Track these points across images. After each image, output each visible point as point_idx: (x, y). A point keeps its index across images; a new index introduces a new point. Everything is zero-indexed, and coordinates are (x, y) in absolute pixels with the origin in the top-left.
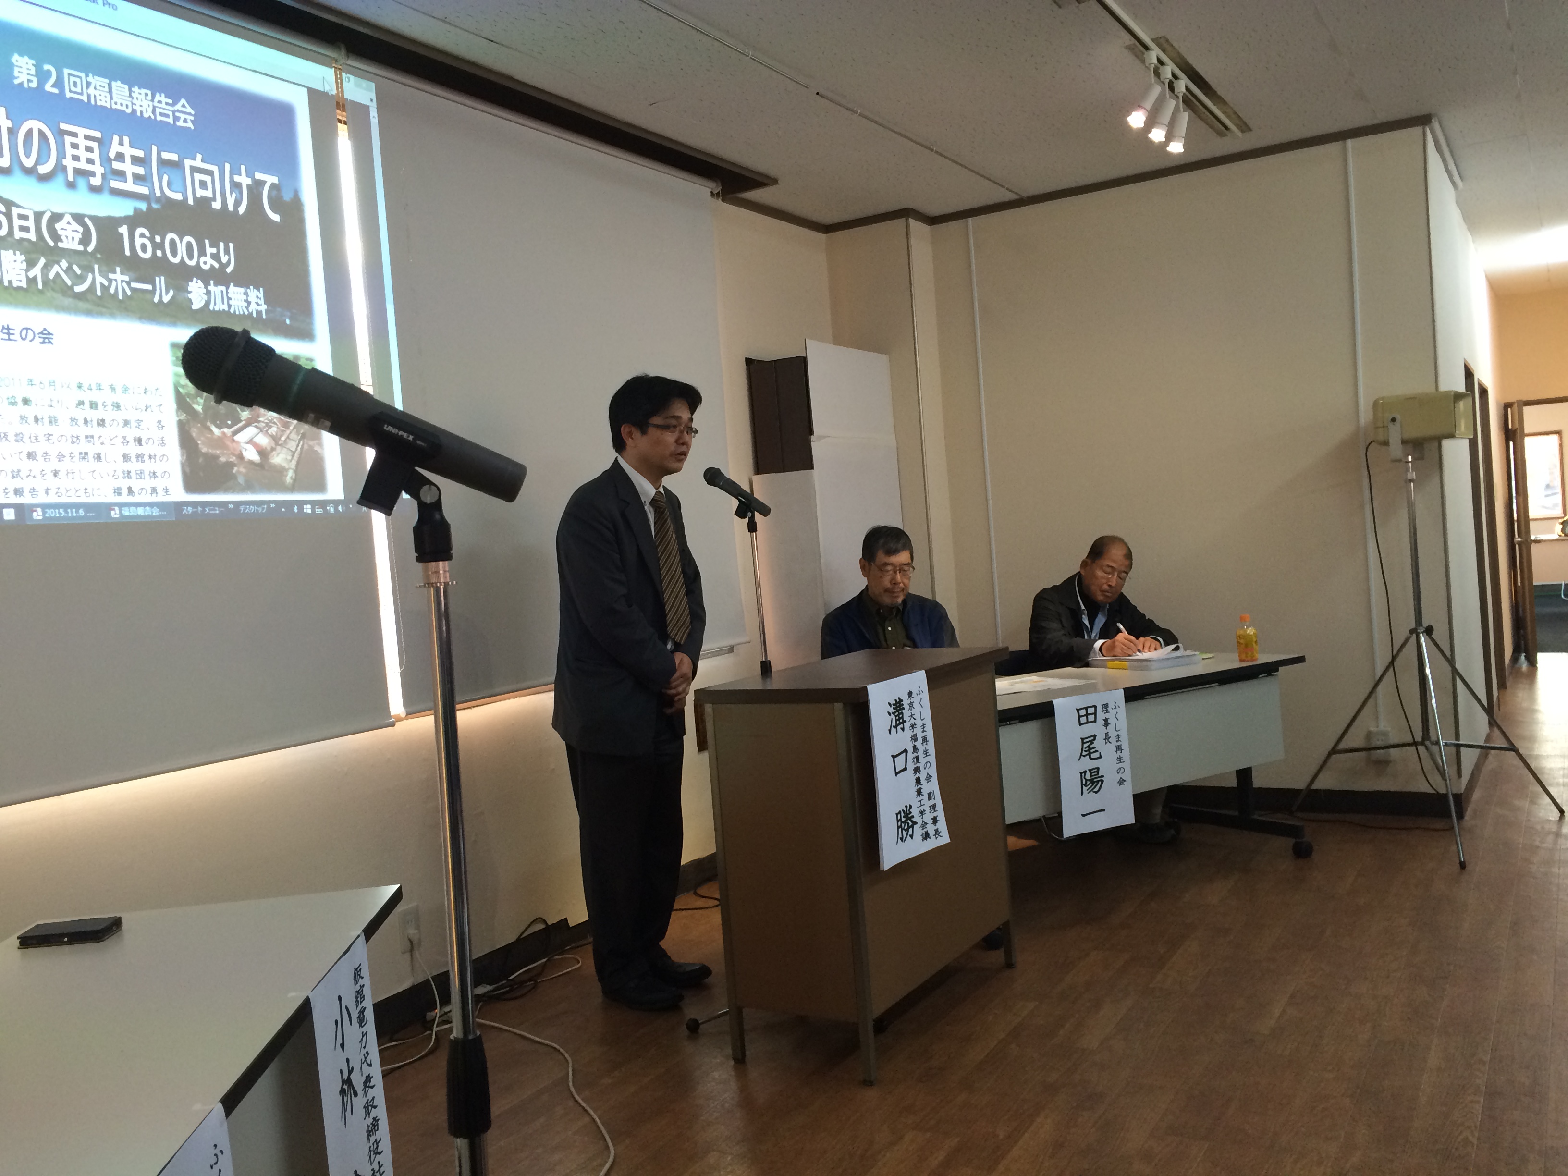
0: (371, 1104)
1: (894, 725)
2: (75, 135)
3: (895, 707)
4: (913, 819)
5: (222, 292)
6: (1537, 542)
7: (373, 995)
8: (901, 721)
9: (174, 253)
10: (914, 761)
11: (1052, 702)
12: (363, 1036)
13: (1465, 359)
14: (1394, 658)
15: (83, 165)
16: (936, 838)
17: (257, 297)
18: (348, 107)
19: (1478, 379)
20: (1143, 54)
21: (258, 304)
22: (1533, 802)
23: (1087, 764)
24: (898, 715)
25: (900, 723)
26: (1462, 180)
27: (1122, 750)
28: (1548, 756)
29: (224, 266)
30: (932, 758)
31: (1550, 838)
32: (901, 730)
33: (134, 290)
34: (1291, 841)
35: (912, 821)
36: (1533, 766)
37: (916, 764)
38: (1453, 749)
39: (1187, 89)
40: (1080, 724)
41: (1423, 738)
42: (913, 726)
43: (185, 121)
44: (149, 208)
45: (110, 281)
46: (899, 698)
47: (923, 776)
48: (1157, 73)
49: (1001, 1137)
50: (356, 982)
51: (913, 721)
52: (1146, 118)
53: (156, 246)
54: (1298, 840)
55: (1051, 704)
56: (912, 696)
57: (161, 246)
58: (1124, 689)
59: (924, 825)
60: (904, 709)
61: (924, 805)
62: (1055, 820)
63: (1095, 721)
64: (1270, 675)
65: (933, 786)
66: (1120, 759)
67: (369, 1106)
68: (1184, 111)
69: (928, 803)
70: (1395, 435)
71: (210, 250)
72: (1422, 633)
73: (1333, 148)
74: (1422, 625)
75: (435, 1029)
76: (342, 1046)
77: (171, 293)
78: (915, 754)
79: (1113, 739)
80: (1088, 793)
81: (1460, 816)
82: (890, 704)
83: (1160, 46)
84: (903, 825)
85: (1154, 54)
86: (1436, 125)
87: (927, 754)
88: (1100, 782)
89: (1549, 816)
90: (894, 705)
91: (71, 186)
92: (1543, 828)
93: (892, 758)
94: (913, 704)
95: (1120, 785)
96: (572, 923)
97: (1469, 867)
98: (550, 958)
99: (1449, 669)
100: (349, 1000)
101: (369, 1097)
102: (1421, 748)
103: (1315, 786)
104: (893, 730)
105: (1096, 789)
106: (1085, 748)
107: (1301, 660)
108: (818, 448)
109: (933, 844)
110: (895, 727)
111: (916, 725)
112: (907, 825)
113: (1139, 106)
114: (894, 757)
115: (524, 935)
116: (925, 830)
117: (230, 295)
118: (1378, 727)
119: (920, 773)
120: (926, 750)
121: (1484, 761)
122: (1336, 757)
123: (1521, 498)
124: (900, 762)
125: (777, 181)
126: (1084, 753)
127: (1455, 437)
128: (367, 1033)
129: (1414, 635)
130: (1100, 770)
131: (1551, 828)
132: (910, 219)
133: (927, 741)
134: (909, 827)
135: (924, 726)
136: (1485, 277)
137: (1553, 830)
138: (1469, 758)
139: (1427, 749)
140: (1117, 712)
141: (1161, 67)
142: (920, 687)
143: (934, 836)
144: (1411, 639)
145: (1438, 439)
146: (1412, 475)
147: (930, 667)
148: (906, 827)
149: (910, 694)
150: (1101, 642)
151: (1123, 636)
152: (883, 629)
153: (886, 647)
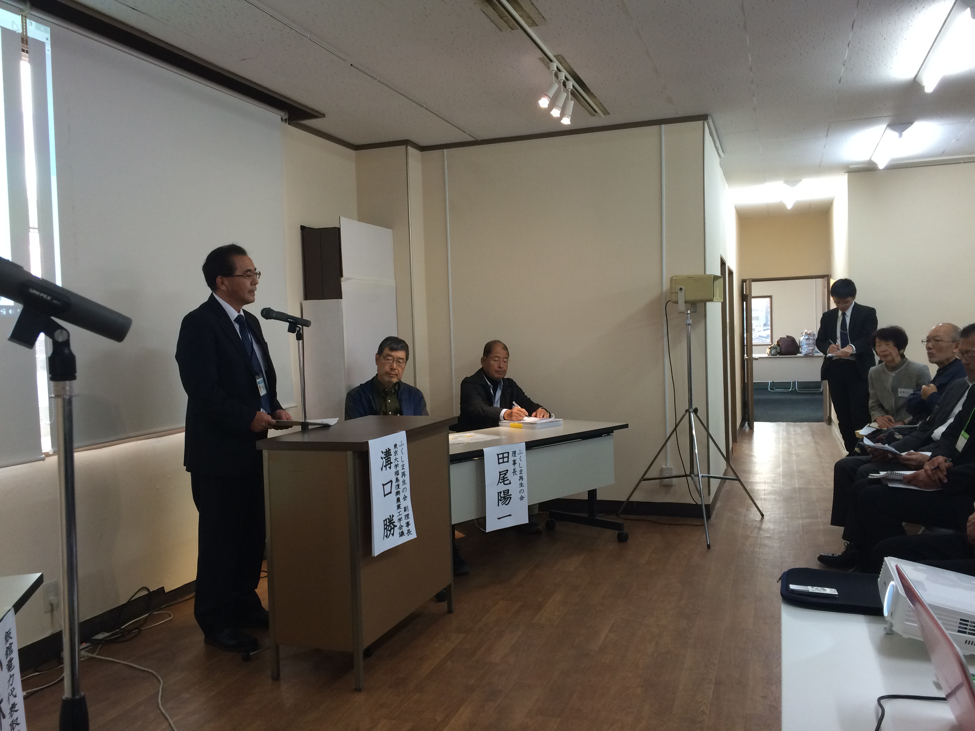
0: (15, 722)
3: (385, 454)
4: (394, 524)
6: (756, 359)
7: (19, 643)
8: (389, 462)
10: (396, 487)
11: (483, 450)
12: (11, 677)
13: (721, 255)
14: (676, 426)
16: (408, 535)
18: (30, 43)
19: (728, 266)
20: (549, 64)
22: (747, 509)
23: (502, 487)
24: (387, 459)
25: (388, 464)
26: (723, 152)
27: (522, 479)
28: (757, 482)
30: (408, 486)
31: (756, 531)
32: (389, 469)
34: (617, 532)
35: (393, 525)
36: (748, 489)
37: (398, 489)
38: (707, 479)
39: (573, 86)
40: (499, 463)
41: (690, 472)
42: (396, 466)
46: (388, 448)
47: (401, 496)
48: (556, 75)
49: (438, 720)
50: (7, 641)
51: (396, 463)
52: (549, 102)
54: (620, 532)
55: (482, 451)
56: (397, 447)
58: (525, 442)
59: (401, 527)
60: (391, 455)
61: (401, 514)
62: (482, 521)
63: (508, 462)
64: (608, 434)
65: (408, 503)
66: (521, 485)
67: (13, 724)
68: (571, 100)
69: (404, 514)
70: (681, 298)
72: (692, 412)
73: (653, 128)
74: (692, 408)
78: (397, 483)
79: (518, 473)
80: (502, 505)
81: (709, 517)
82: (382, 452)
83: (558, 60)
84: (388, 527)
85: (555, 65)
86: (710, 121)
87: (405, 483)
88: (509, 498)
89: (755, 518)
90: (385, 452)
92: (752, 525)
93: (382, 486)
94: (397, 452)
95: (521, 500)
96: (167, 590)
97: (712, 548)
98: (151, 613)
99: (705, 433)
100: (2, 654)
101: (14, 717)
102: (689, 478)
103: (631, 500)
104: (384, 468)
105: (506, 503)
106: (501, 478)
107: (626, 426)
108: (345, 286)
109: (406, 539)
110: (385, 466)
111: (398, 465)
112: (390, 527)
113: (545, 95)
114: (384, 485)
115: (133, 599)
116: (402, 530)
118: (666, 465)
119: (400, 495)
120: (404, 481)
121: (723, 485)
122: (643, 483)
123: (749, 334)
124: (388, 488)
125: (325, 115)
126: (501, 481)
127: (713, 301)
128: (13, 675)
129: (688, 413)
130: (509, 491)
131: (757, 525)
132: (408, 146)
133: (405, 475)
134: (391, 529)
135: (403, 465)
136: (734, 208)
137: (757, 526)
138: (715, 484)
139: (692, 479)
140: (521, 457)
141: (559, 73)
142: (402, 442)
143: (407, 534)
144: (686, 415)
145: (704, 302)
146: (690, 321)
147: (409, 429)
148: (389, 529)
149: (395, 446)
150: (504, 410)
151: (517, 408)
152: (385, 401)
153: (386, 414)
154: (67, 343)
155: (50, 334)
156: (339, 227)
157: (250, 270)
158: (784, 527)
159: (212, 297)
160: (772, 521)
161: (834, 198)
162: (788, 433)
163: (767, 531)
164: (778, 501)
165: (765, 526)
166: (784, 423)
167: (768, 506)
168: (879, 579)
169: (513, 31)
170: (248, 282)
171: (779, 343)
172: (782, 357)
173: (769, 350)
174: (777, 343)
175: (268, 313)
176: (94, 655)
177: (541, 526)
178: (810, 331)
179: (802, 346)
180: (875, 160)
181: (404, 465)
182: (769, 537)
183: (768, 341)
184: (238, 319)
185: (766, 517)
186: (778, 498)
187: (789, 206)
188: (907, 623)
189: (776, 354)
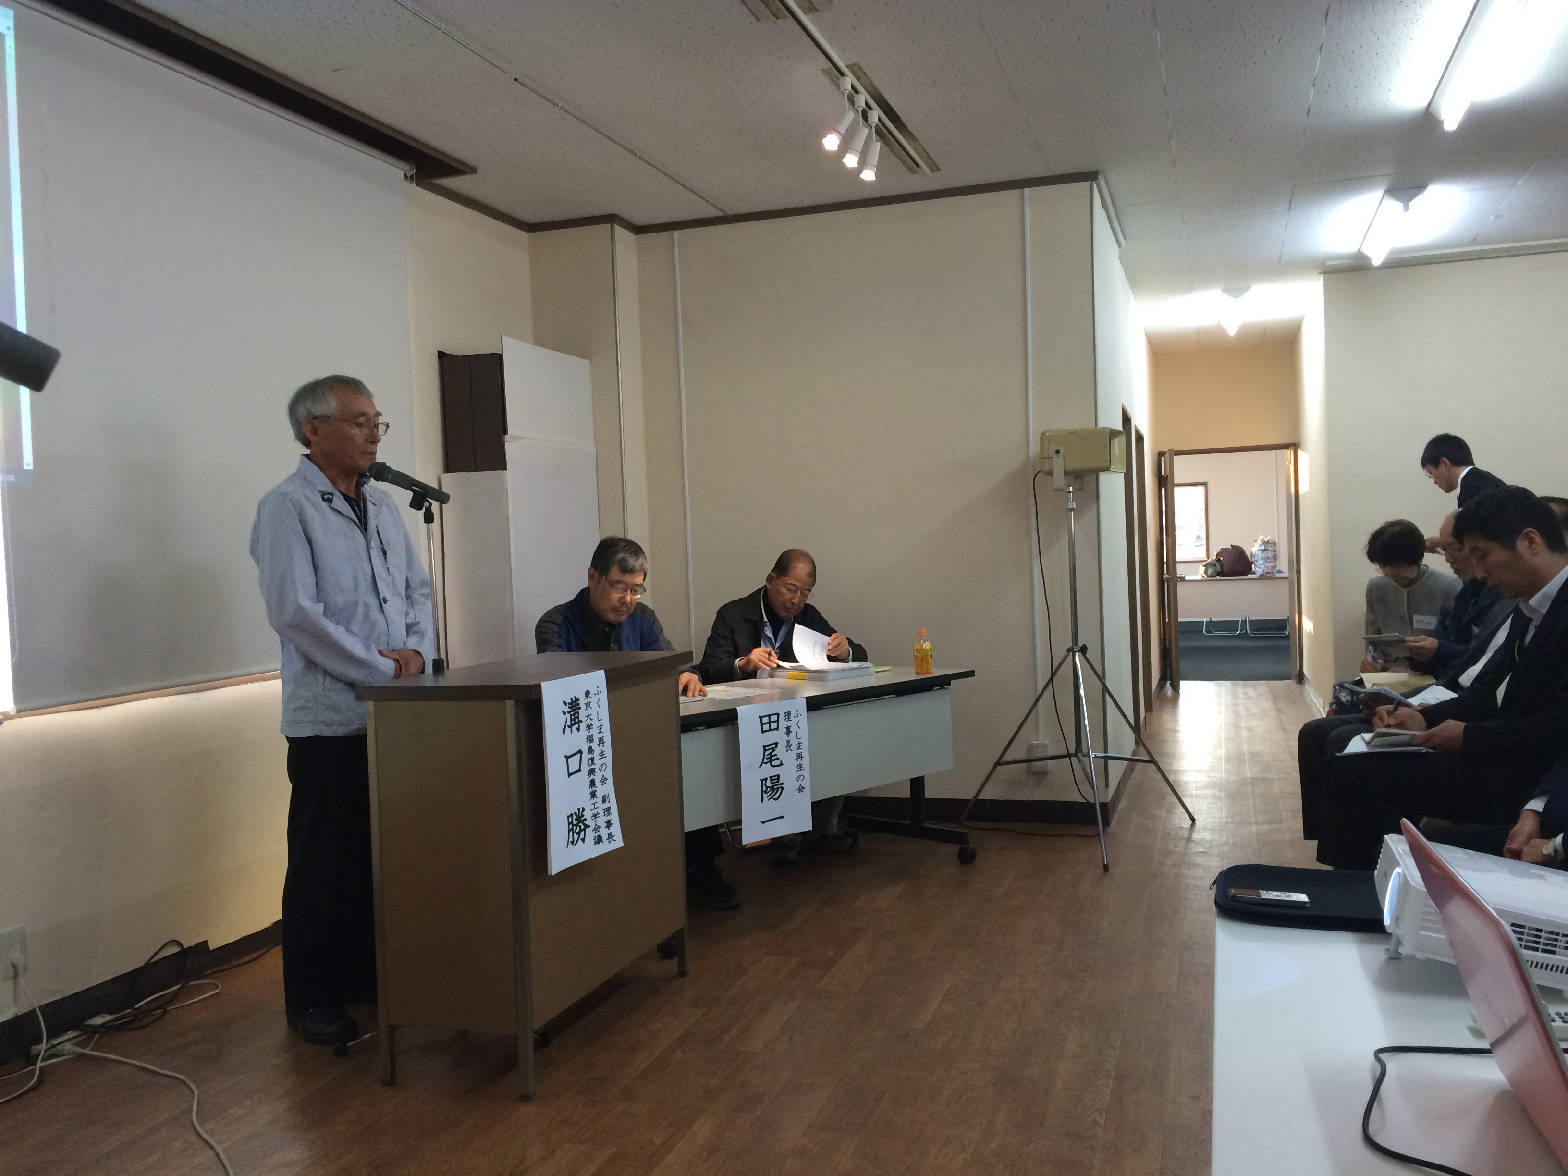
1: (569, 724)
3: (570, 706)
4: (585, 822)
6: (1183, 581)
8: (577, 720)
10: (589, 763)
11: (736, 708)
13: (1123, 404)
14: (1053, 675)
16: (609, 842)
19: (1135, 424)
20: (839, 79)
22: (1169, 812)
23: (768, 771)
24: (574, 715)
25: (575, 724)
26: (1125, 238)
27: (802, 758)
28: (1184, 770)
30: (609, 760)
31: (1182, 843)
32: (577, 731)
34: (958, 848)
35: (585, 825)
36: (1171, 780)
37: (591, 765)
38: (1102, 761)
39: (879, 119)
40: (763, 732)
41: (1076, 751)
42: (589, 727)
46: (575, 697)
47: (598, 778)
48: (851, 100)
49: (657, 1144)
51: (589, 721)
52: (840, 143)
54: (963, 846)
55: (735, 711)
56: (590, 696)
58: (806, 698)
59: (597, 828)
60: (580, 708)
61: (598, 807)
62: (735, 826)
63: (777, 729)
64: (942, 688)
65: (609, 789)
66: (800, 767)
68: (877, 141)
69: (602, 807)
70: (1059, 466)
72: (1078, 651)
73: (1012, 195)
74: (1077, 645)
75: (40, 1064)
78: (590, 756)
79: (794, 747)
80: (769, 800)
81: (1106, 823)
82: (565, 703)
83: (855, 74)
84: (575, 828)
85: (849, 81)
86: (1102, 181)
87: (604, 756)
88: (780, 789)
89: (1182, 824)
90: (569, 704)
92: (1176, 834)
93: (565, 759)
94: (590, 704)
95: (799, 793)
96: (212, 946)
97: (1111, 870)
98: (186, 984)
99: (1100, 687)
102: (1074, 759)
103: (981, 797)
104: (568, 730)
105: (776, 797)
106: (767, 755)
107: (971, 674)
108: (511, 449)
109: (605, 848)
110: (570, 727)
111: (592, 725)
112: (578, 828)
113: (833, 129)
114: (567, 757)
115: (155, 960)
116: (598, 833)
118: (1037, 740)
119: (595, 775)
120: (603, 752)
121: (1131, 771)
122: (999, 769)
123: (1170, 538)
124: (574, 763)
125: (476, 170)
126: (766, 761)
127: (1110, 471)
129: (1071, 653)
130: (781, 777)
131: (1184, 834)
132: (615, 225)
133: (603, 743)
134: (581, 831)
135: (600, 726)
136: (1144, 335)
137: (1184, 836)
138: (1116, 769)
139: (1079, 759)
140: (799, 721)
141: (856, 96)
142: (598, 687)
143: (607, 839)
144: (1068, 657)
145: (1096, 472)
146: (1073, 505)
147: (611, 667)
148: (578, 830)
149: (587, 693)
156: (501, 353)
158: (1228, 837)
160: (1208, 828)
161: (1303, 318)
162: (1235, 696)
163: (1202, 842)
164: (1219, 798)
165: (1196, 836)
166: (1228, 683)
167: (1202, 806)
168: (1376, 872)
169: (779, 20)
171: (1219, 557)
172: (1226, 580)
173: (1205, 568)
174: (1217, 558)
176: (87, 1051)
178: (1269, 538)
179: (1255, 562)
180: (1367, 251)
181: (602, 725)
182: (1204, 853)
183: (1203, 555)
185: (1198, 823)
186: (1218, 794)
187: (1232, 331)
188: (1422, 933)
189: (1215, 574)
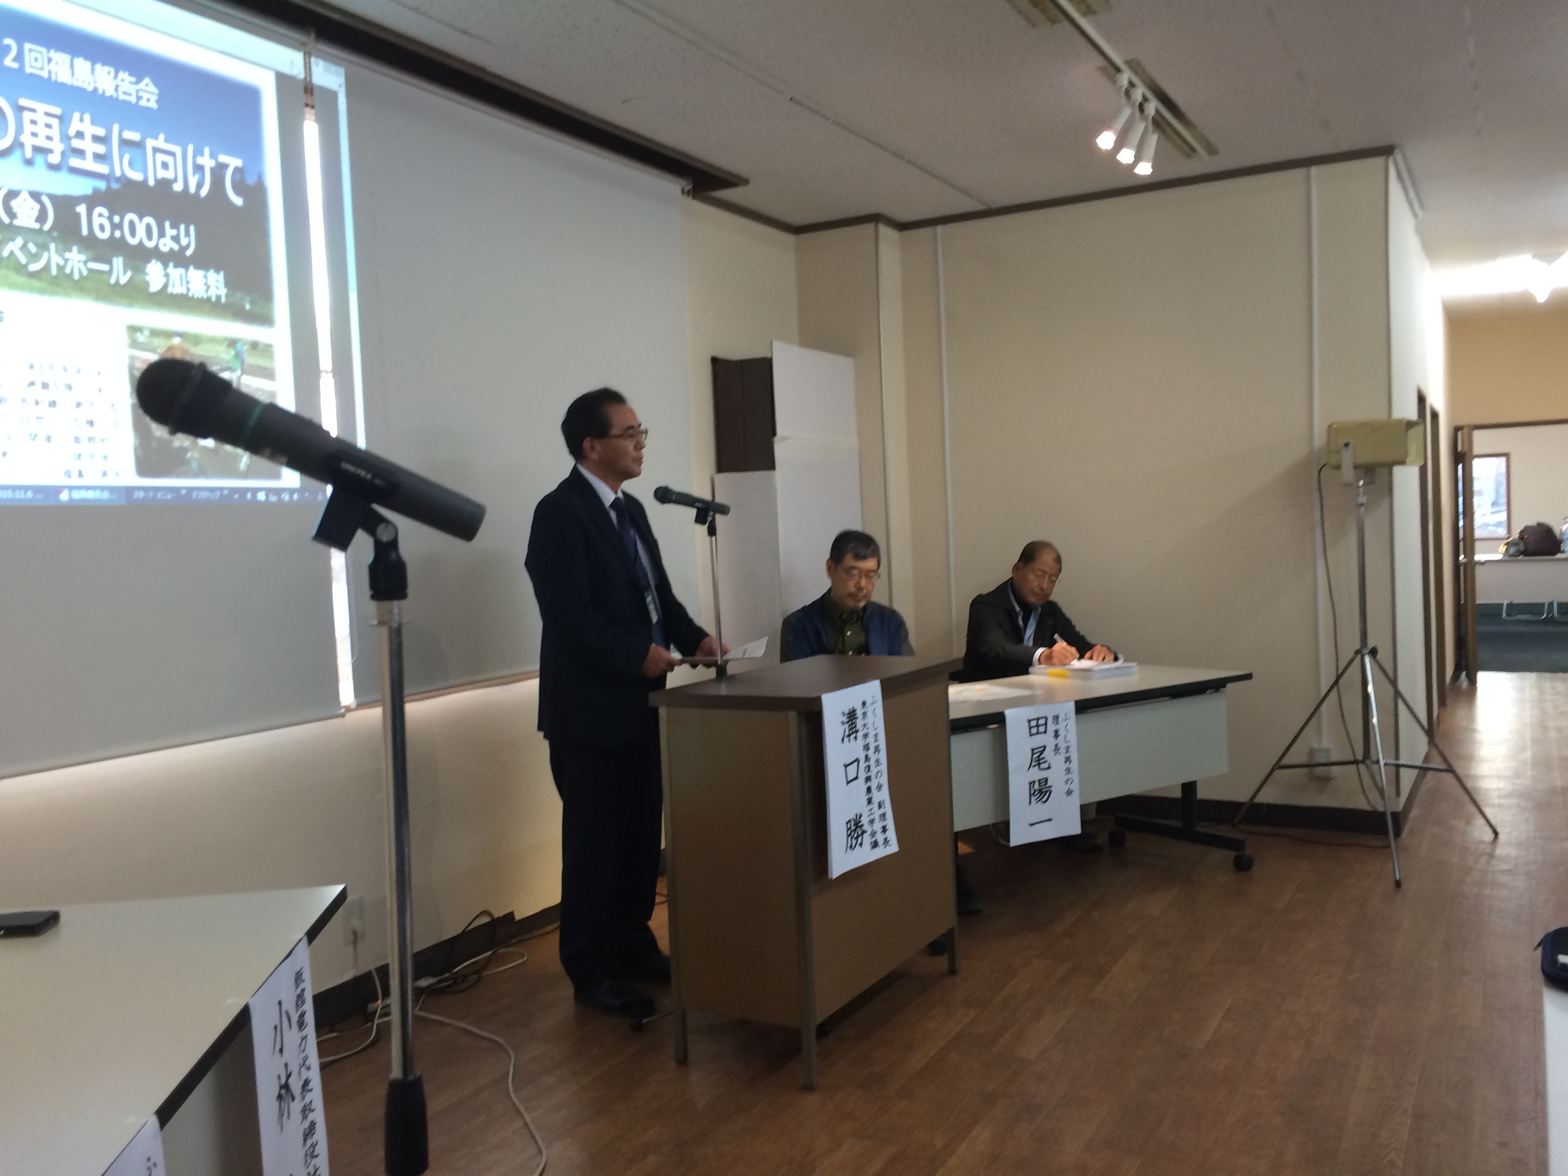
0: (309, 1107)
1: (848, 734)
2: (33, 110)
3: (848, 716)
4: (862, 828)
5: (181, 276)
6: (1483, 563)
7: (313, 989)
8: (854, 730)
9: (133, 233)
10: (865, 770)
11: (1004, 712)
12: (303, 1040)
13: (1417, 385)
14: (1339, 677)
15: (42, 142)
16: (885, 847)
17: (217, 281)
18: (316, 93)
19: (1430, 404)
20: (1115, 76)
21: (217, 288)
22: (1468, 822)
23: (1036, 774)
24: (852, 724)
25: (852, 733)
26: (1421, 209)
27: (1070, 761)
28: (1484, 776)
29: (183, 249)
30: (884, 767)
31: (1484, 859)
32: (854, 740)
33: (90, 271)
34: (1232, 855)
35: (862, 830)
36: (1470, 787)
37: (867, 773)
38: (1393, 769)
39: (1156, 110)
40: (1031, 735)
41: (1364, 756)
42: (866, 736)
43: (148, 100)
44: (109, 187)
45: (66, 261)
46: (853, 708)
47: (874, 784)
48: (1128, 94)
49: (938, 1146)
50: (297, 986)
51: (865, 731)
52: (1116, 139)
53: (115, 227)
54: (1239, 853)
55: (1002, 714)
56: (866, 706)
57: (120, 226)
58: (1074, 701)
59: (873, 834)
60: (857, 718)
61: (874, 813)
62: (1003, 827)
63: (1045, 732)
64: (1217, 691)
65: (884, 795)
66: (1068, 770)
67: (306, 1110)
68: (1153, 132)
69: (877, 813)
70: (1347, 459)
71: (170, 232)
72: (1368, 653)
73: (1297, 174)
74: (1367, 646)
75: (376, 1021)
76: (281, 1050)
77: (129, 274)
78: (867, 764)
79: (1062, 750)
80: (1037, 802)
81: (1398, 833)
82: (843, 713)
83: (1132, 68)
84: (853, 833)
85: (1125, 77)
86: (1398, 155)
87: (879, 764)
88: (1048, 793)
89: (1483, 837)
90: (847, 714)
91: (29, 162)
92: (1476, 849)
93: (844, 767)
94: (866, 714)
95: (1067, 796)
96: (518, 917)
97: (1404, 886)
98: (495, 951)
99: (1390, 690)
100: (289, 1005)
101: (307, 1100)
102: (1361, 766)
103: (1257, 800)
104: (846, 739)
105: (1043, 800)
106: (1035, 759)
107: (1248, 677)
108: (781, 450)
109: (881, 852)
110: (849, 736)
111: (868, 734)
112: (856, 833)
113: (1109, 127)
114: (846, 766)
115: (468, 929)
116: (875, 839)
117: (189, 279)
118: (1321, 745)
119: (871, 782)
120: (878, 760)
121: (1422, 781)
122: (1278, 772)
123: (1468, 520)
124: (852, 771)
125: (749, 182)
126: (1034, 764)
127: (1404, 464)
128: (306, 1037)
129: (1359, 655)
130: (1048, 780)
131: (1485, 849)
132: (879, 224)
133: (879, 751)
134: (858, 836)
135: (876, 735)
136: (1441, 303)
137: (1486, 851)
138: (1408, 778)
139: (1367, 768)
140: (1067, 724)
141: (1132, 89)
142: (874, 697)
143: (883, 844)
144: (1356, 660)
145: (1389, 466)
146: (1362, 499)
147: (887, 675)
148: (856, 835)
149: (864, 704)
150: (1040, 651)
151: (1061, 645)
152: (843, 633)
153: (843, 652)
154: (394, 544)
155: (371, 531)
156: (770, 357)
157: (632, 427)
158: (1536, 854)
159: (575, 471)
160: (1514, 842)
162: (1541, 691)
163: (1506, 859)
164: (1525, 808)
165: (1500, 851)
166: (1533, 675)
167: (1506, 818)
169: (1053, 25)
170: (629, 445)
171: (1523, 536)
172: (1530, 560)
173: (1506, 547)
174: (1519, 534)
175: (664, 495)
177: (1102, 840)
179: (1565, 541)
181: (878, 734)
182: (1509, 871)
183: (1502, 532)
184: (615, 504)
185: (1502, 837)
186: (1524, 804)
187: (1540, 298)
189: (1519, 554)
